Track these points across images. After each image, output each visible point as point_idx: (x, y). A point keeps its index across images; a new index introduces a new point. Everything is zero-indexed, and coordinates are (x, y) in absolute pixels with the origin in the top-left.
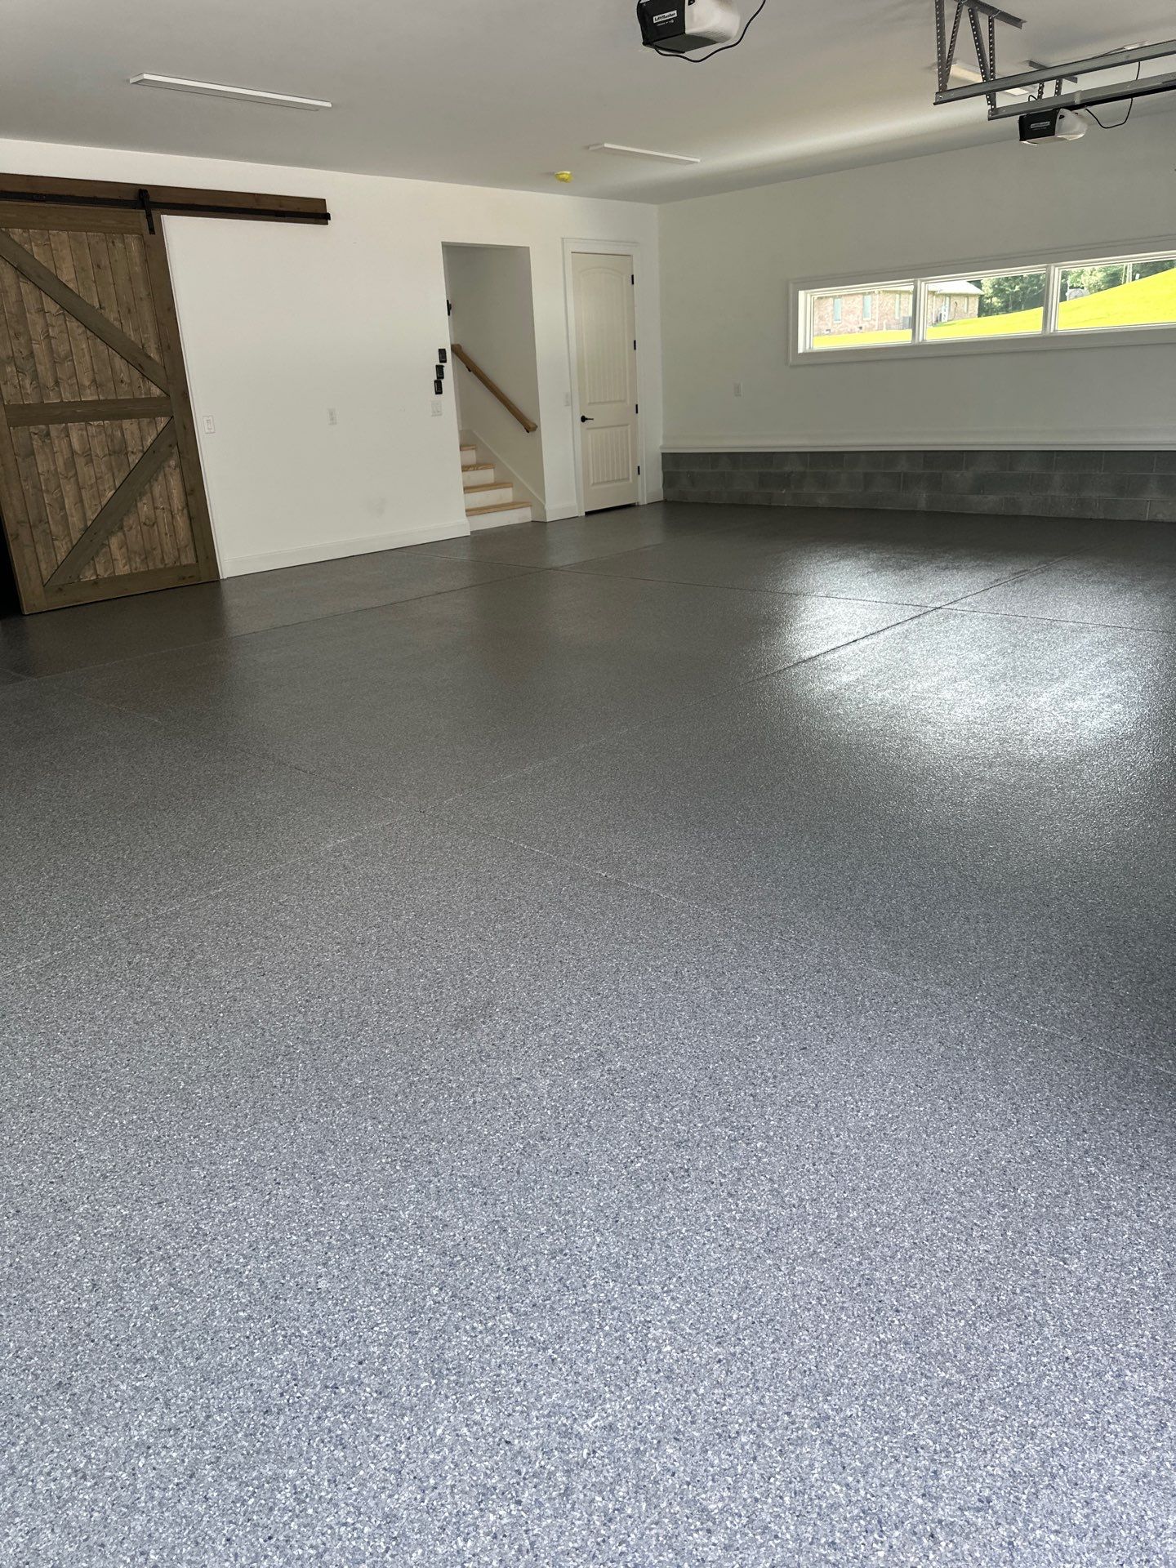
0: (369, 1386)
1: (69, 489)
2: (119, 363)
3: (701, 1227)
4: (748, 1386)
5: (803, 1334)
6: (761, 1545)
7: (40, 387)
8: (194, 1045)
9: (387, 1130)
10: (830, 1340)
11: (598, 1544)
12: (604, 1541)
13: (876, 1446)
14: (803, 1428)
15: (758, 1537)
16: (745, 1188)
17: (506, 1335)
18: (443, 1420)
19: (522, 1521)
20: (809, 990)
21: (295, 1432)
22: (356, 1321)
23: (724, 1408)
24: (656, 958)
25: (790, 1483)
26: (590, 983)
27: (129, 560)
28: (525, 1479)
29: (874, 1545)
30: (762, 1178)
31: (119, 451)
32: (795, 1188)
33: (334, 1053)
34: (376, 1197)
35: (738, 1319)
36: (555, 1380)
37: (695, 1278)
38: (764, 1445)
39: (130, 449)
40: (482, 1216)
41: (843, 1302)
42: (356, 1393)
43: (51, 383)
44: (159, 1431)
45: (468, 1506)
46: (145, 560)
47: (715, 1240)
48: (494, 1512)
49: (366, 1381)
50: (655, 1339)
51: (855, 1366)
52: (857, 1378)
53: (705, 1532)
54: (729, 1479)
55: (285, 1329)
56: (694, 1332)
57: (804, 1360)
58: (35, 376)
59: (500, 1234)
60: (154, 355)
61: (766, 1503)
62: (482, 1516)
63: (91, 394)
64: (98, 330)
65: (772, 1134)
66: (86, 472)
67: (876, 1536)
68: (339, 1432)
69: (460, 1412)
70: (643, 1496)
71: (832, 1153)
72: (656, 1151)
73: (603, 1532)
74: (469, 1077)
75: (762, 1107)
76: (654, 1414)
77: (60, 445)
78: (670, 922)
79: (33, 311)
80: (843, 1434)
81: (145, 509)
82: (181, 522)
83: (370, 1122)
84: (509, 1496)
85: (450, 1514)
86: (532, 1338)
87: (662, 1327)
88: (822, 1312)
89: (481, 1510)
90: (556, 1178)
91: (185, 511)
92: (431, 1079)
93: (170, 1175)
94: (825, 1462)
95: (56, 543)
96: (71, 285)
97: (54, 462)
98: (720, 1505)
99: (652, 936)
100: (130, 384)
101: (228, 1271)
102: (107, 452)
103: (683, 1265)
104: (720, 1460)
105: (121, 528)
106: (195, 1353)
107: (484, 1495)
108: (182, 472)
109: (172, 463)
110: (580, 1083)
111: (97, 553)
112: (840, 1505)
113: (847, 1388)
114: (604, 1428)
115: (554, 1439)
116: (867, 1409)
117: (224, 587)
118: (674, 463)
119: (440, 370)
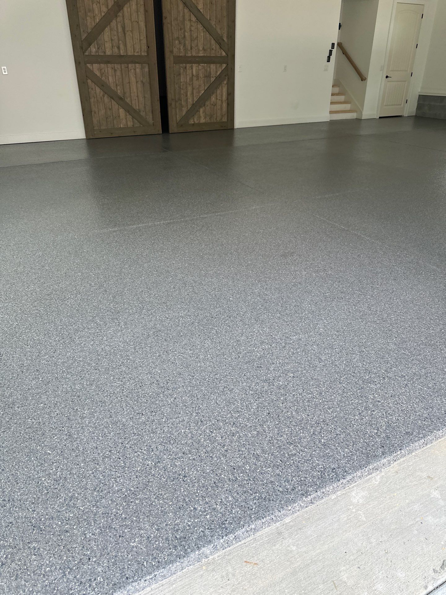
1: (190, 88)
2: (213, 42)
7: (186, 50)
27: (205, 118)
31: (208, 76)
39: (211, 76)
43: (189, 48)
46: (210, 118)
58: (185, 45)
60: (225, 39)
63: (202, 54)
64: (208, 29)
66: (196, 83)
77: (189, 72)
79: (187, 20)
81: (213, 99)
82: (225, 105)
91: (227, 101)
95: (183, 108)
96: (201, 11)
97: (186, 78)
100: (215, 51)
102: (204, 76)
105: (204, 105)
108: (228, 87)
109: (225, 82)
111: (195, 114)
117: (235, 131)
118: (423, 100)
119: (331, 52)
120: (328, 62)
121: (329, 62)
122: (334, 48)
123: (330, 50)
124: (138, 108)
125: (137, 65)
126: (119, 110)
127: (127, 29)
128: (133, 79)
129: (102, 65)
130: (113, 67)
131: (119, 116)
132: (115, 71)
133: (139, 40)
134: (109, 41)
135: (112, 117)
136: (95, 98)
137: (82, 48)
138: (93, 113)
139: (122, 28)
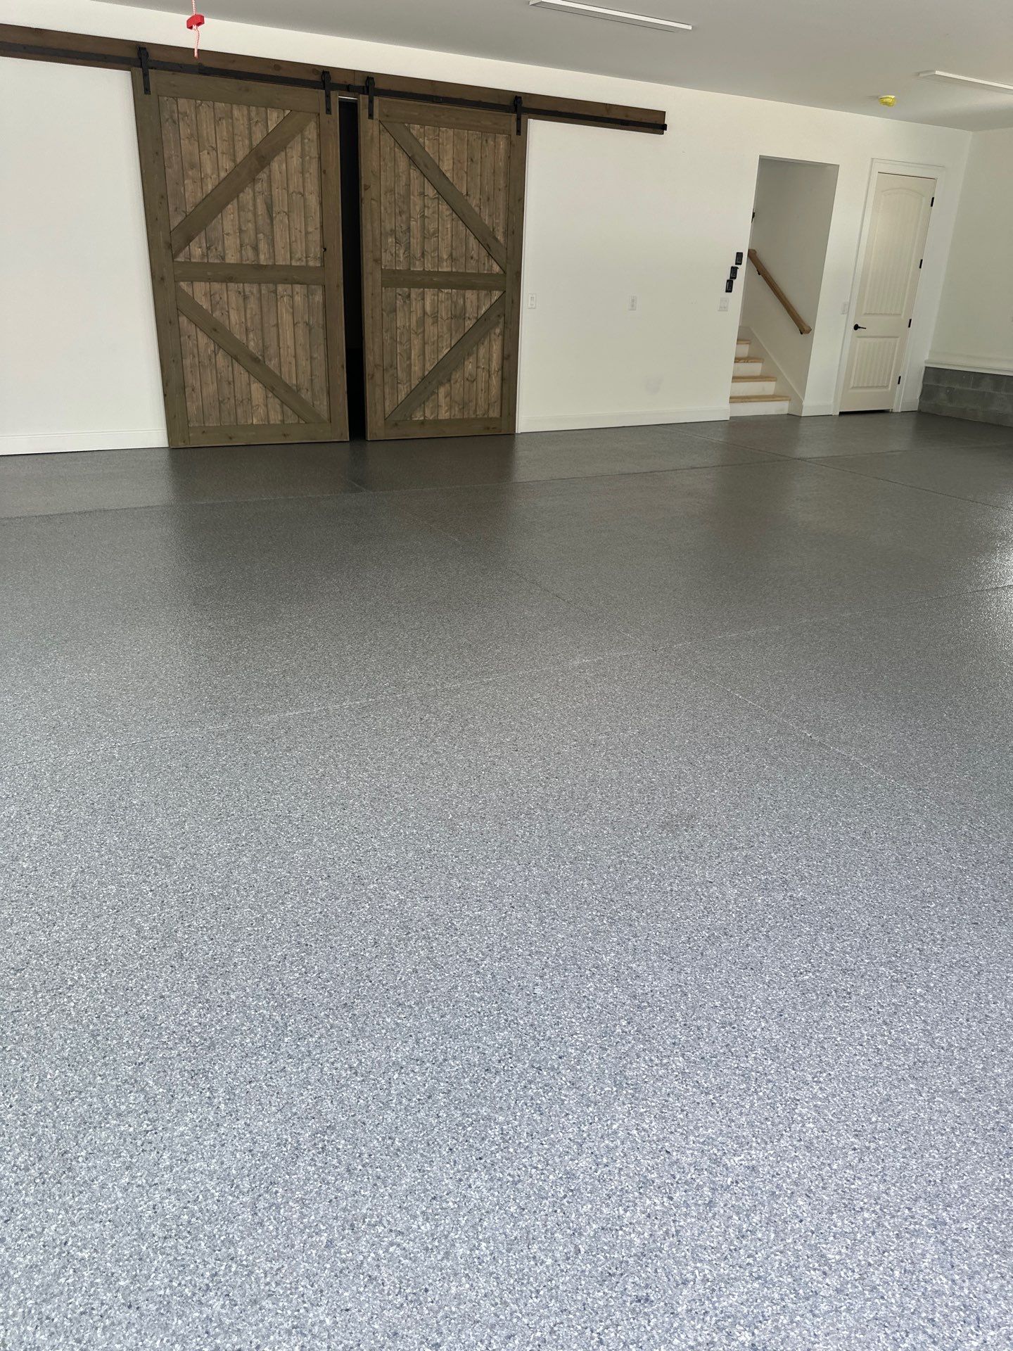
0: (565, 1076)
1: (416, 342)
2: (473, 242)
3: (855, 1041)
4: (877, 1176)
5: (934, 1152)
6: (868, 1300)
7: (410, 258)
8: (461, 790)
9: (599, 891)
10: (958, 1165)
11: (730, 1250)
12: (735, 1250)
13: (985, 1260)
14: (920, 1224)
15: (866, 1292)
16: (900, 1021)
17: (677, 1073)
18: (619, 1119)
19: (671, 1212)
20: (990, 876)
21: (506, 1091)
22: (560, 1026)
23: (853, 1187)
24: (847, 816)
25: (902, 1262)
26: (784, 823)
27: (450, 408)
28: (677, 1183)
29: (970, 1335)
30: (917, 1018)
31: (459, 316)
32: (947, 1034)
33: (564, 822)
34: (585, 938)
35: (877, 1122)
36: (712, 1119)
37: (843, 1079)
38: (883, 1226)
39: (467, 315)
40: (668, 979)
41: (975, 1138)
42: (555, 1079)
43: (418, 255)
44: (410, 1058)
45: (631, 1187)
46: (462, 410)
47: (865, 1055)
48: (650, 1199)
49: (563, 1072)
50: (800, 1115)
51: (977, 1191)
52: (977, 1202)
53: (821, 1273)
54: (849, 1241)
55: (506, 1015)
56: (836, 1120)
57: (931, 1172)
58: (408, 248)
59: (681, 996)
60: (500, 237)
61: (877, 1269)
62: (641, 1198)
63: (447, 266)
64: (462, 214)
65: (932, 985)
66: (431, 330)
67: (972, 1328)
68: (539, 1102)
69: (633, 1118)
70: (772, 1228)
71: (986, 1016)
72: (824, 971)
73: (735, 1243)
74: (669, 869)
75: (927, 961)
76: (791, 1171)
77: (416, 305)
78: (866, 789)
79: (416, 194)
80: (957, 1241)
81: (470, 367)
82: (495, 381)
83: (586, 881)
84: (664, 1191)
85: (616, 1188)
86: (698, 1082)
87: (808, 1108)
88: (954, 1140)
89: (640, 1193)
90: (734, 968)
91: (500, 373)
92: (638, 863)
93: (435, 880)
94: (936, 1257)
95: (399, 385)
96: (448, 175)
97: (410, 319)
98: (838, 1257)
99: (846, 796)
100: (478, 261)
101: (470, 960)
102: (449, 316)
103: (834, 1065)
104: (843, 1224)
105: (449, 380)
106: (441, 1012)
107: (643, 1183)
108: (503, 340)
109: (498, 331)
110: (764, 900)
111: (428, 398)
112: (944, 1294)
113: (966, 1206)
114: (748, 1167)
115: (705, 1162)
116: (982, 1228)
117: (518, 440)
118: (935, 378)
119: (734, 271)
120: (727, 291)
121: (731, 291)
122: (741, 264)
123: (732, 268)
124: (294, 382)
125: (298, 288)
126: (249, 384)
127: (276, 209)
128: (286, 318)
129: (216, 286)
130: (241, 290)
131: (250, 399)
132: (245, 298)
133: (304, 233)
134: (235, 232)
135: (232, 401)
136: (194, 356)
137: (170, 246)
138: (188, 390)
139: (265, 206)
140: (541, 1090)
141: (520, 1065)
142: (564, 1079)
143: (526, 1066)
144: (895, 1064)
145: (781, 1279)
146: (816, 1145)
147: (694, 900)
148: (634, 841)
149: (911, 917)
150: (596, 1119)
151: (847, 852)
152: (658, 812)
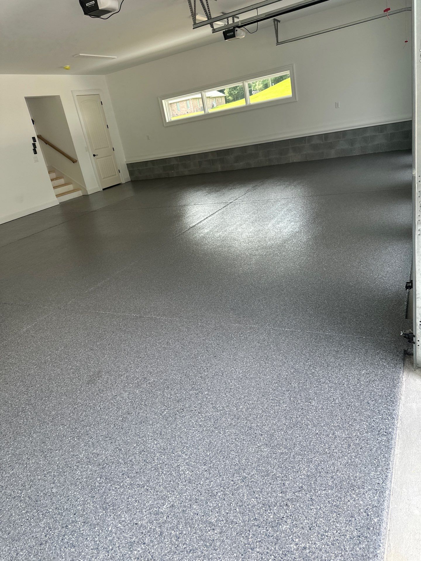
0: (80, 521)
3: (191, 427)
4: (217, 476)
5: (233, 453)
6: (232, 528)
9: (69, 427)
10: (242, 452)
11: (176, 548)
12: (178, 546)
14: (238, 484)
16: (204, 409)
17: (128, 486)
18: (110, 524)
19: (147, 550)
21: (54, 548)
22: (70, 500)
23: (211, 486)
24: (159, 339)
25: (238, 503)
26: (137, 355)
28: (145, 534)
29: (269, 514)
30: (209, 404)
32: (221, 404)
33: (42, 405)
34: (69, 453)
35: (210, 454)
36: (149, 496)
37: (192, 445)
38: (226, 494)
40: (112, 447)
41: (244, 438)
42: (75, 526)
45: (126, 551)
47: (197, 430)
48: (136, 550)
49: (78, 520)
50: (182, 471)
51: (251, 458)
52: (253, 461)
53: (212, 530)
54: (217, 509)
55: (42, 512)
56: (195, 464)
57: (234, 461)
59: (119, 451)
61: (231, 513)
62: (132, 553)
65: (209, 388)
67: (269, 511)
68: (71, 542)
69: (117, 519)
70: (188, 526)
71: (230, 389)
72: (171, 406)
73: (176, 543)
74: (97, 400)
75: (205, 380)
76: (187, 496)
78: (162, 326)
80: (252, 481)
83: (61, 426)
84: (141, 542)
86: (138, 484)
87: (184, 466)
88: (237, 443)
89: (131, 551)
90: (136, 426)
92: (82, 405)
94: (248, 493)
98: (216, 519)
99: (156, 332)
101: (15, 497)
103: (187, 442)
104: (213, 504)
106: (7, 532)
107: (131, 545)
112: (255, 505)
113: (250, 466)
114: (170, 507)
115: (153, 517)
116: (258, 470)
118: (132, 167)
119: (34, 145)
120: (35, 154)
122: (36, 141)
140: (71, 536)
141: (56, 531)
142: (80, 523)
143: (60, 529)
144: (208, 427)
145: (199, 545)
146: (192, 479)
147: (111, 407)
148: (78, 396)
149: (194, 366)
150: (101, 531)
151: (164, 353)
152: (84, 378)
